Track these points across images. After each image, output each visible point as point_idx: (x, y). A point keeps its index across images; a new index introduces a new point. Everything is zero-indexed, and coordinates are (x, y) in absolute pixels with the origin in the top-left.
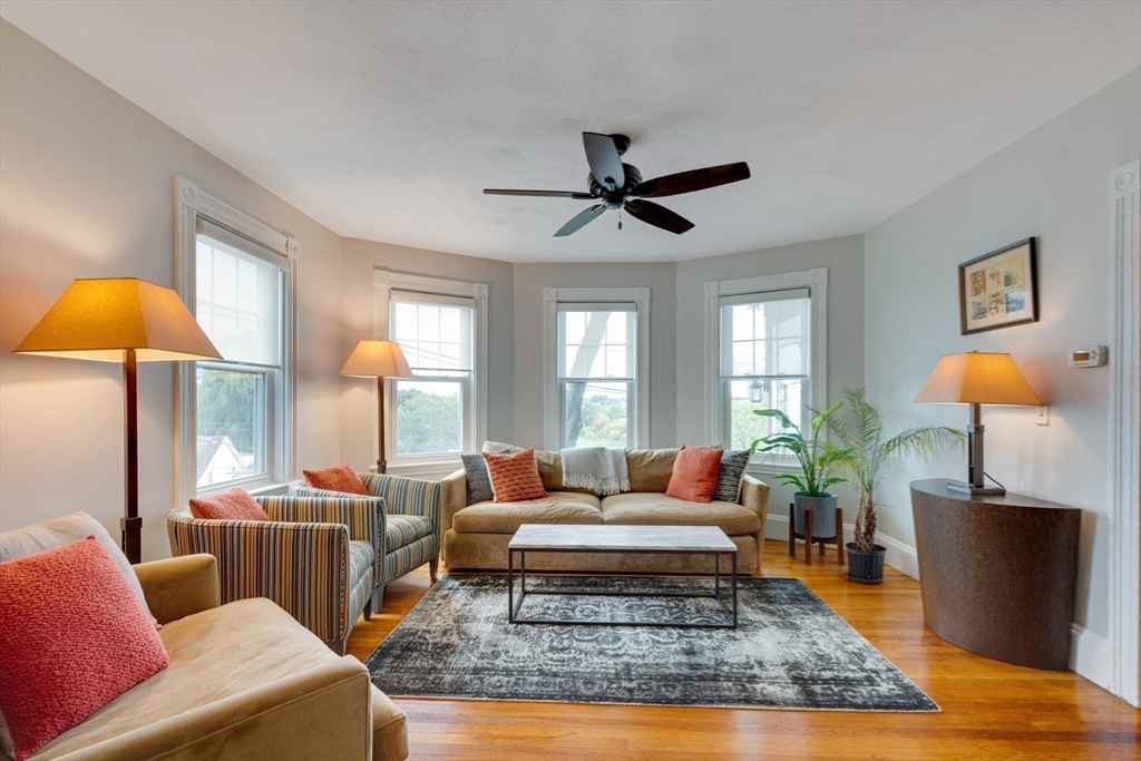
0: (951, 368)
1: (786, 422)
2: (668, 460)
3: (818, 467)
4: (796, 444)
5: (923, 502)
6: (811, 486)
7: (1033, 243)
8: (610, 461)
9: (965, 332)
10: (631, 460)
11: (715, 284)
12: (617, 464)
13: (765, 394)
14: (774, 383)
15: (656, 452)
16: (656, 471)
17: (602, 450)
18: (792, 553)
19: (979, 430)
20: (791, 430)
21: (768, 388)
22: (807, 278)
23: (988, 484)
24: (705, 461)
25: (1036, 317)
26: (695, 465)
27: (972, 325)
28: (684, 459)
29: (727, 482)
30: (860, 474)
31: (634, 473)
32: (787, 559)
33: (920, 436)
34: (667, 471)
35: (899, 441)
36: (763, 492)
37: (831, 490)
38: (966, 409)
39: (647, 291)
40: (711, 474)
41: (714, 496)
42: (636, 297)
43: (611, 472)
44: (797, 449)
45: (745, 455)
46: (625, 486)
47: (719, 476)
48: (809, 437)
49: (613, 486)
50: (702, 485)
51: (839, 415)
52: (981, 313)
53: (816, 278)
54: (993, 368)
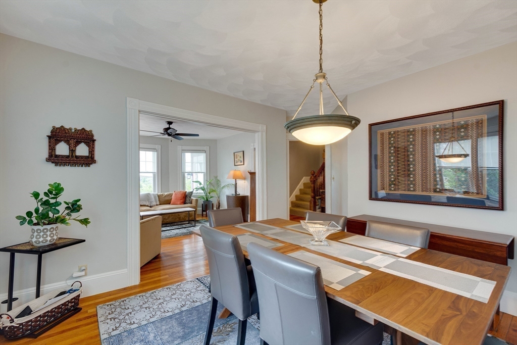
0: (232, 173)
1: (200, 184)
2: (171, 195)
3: (208, 194)
4: (203, 189)
5: (228, 197)
6: (207, 198)
7: (243, 151)
8: (153, 197)
9: (235, 165)
10: (159, 196)
11: (181, 147)
12: (155, 197)
13: (191, 176)
14: (194, 174)
15: (166, 194)
16: (167, 198)
17: (149, 194)
18: (202, 216)
19: (236, 184)
20: (202, 186)
21: (192, 175)
22: (205, 148)
23: (238, 193)
24: (182, 194)
25: (244, 164)
26: (180, 196)
27: (236, 164)
28: (176, 194)
29: (188, 199)
30: (217, 195)
31: (161, 199)
32: (201, 217)
33: (228, 186)
34: (170, 198)
35: (224, 187)
36: (197, 200)
37: (211, 199)
38: (234, 180)
39: (160, 146)
40: (184, 197)
41: (185, 203)
42: (157, 148)
43: (153, 200)
44: (203, 190)
45: (192, 192)
46: (158, 203)
47: (185, 198)
48: (205, 187)
49: (154, 203)
50: (182, 200)
51: (212, 182)
52: (237, 162)
53: (207, 148)
54: (238, 173)
